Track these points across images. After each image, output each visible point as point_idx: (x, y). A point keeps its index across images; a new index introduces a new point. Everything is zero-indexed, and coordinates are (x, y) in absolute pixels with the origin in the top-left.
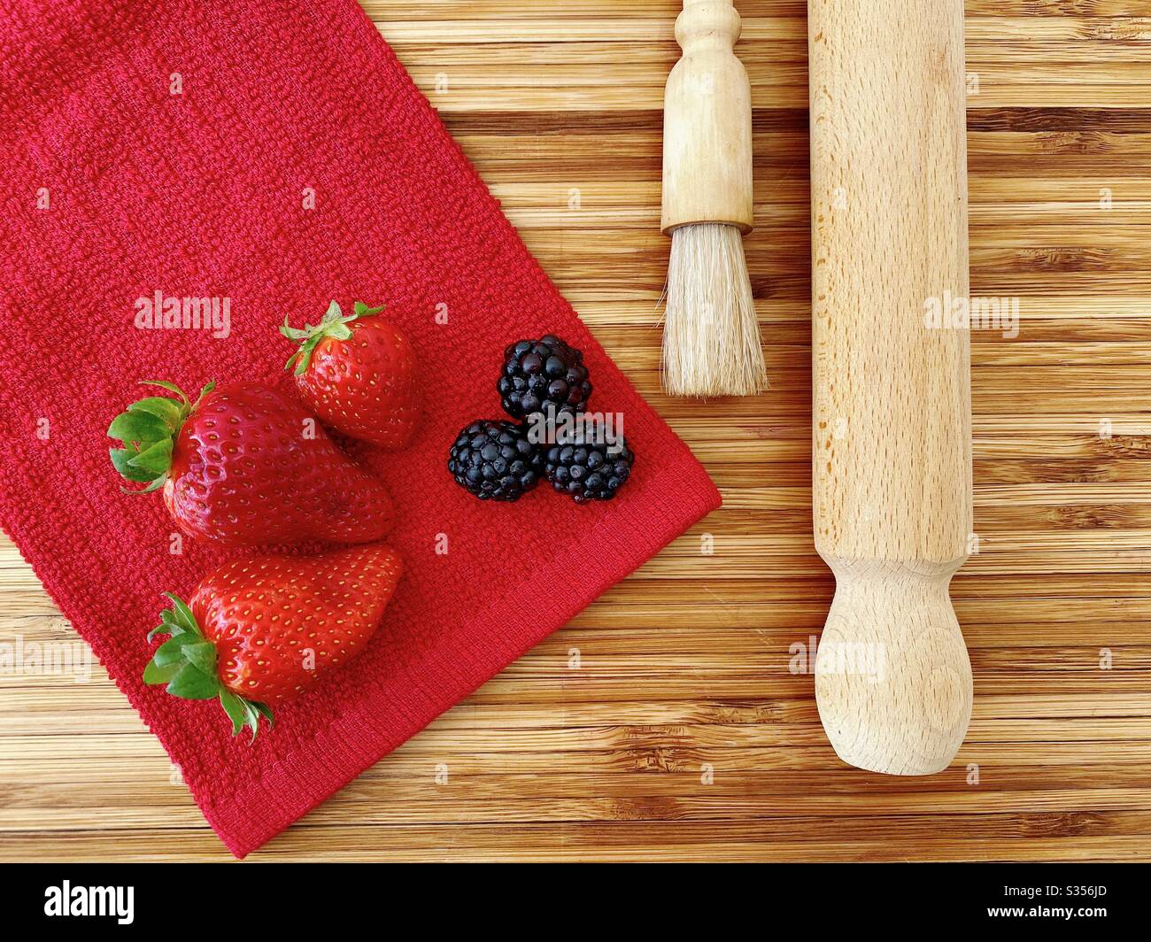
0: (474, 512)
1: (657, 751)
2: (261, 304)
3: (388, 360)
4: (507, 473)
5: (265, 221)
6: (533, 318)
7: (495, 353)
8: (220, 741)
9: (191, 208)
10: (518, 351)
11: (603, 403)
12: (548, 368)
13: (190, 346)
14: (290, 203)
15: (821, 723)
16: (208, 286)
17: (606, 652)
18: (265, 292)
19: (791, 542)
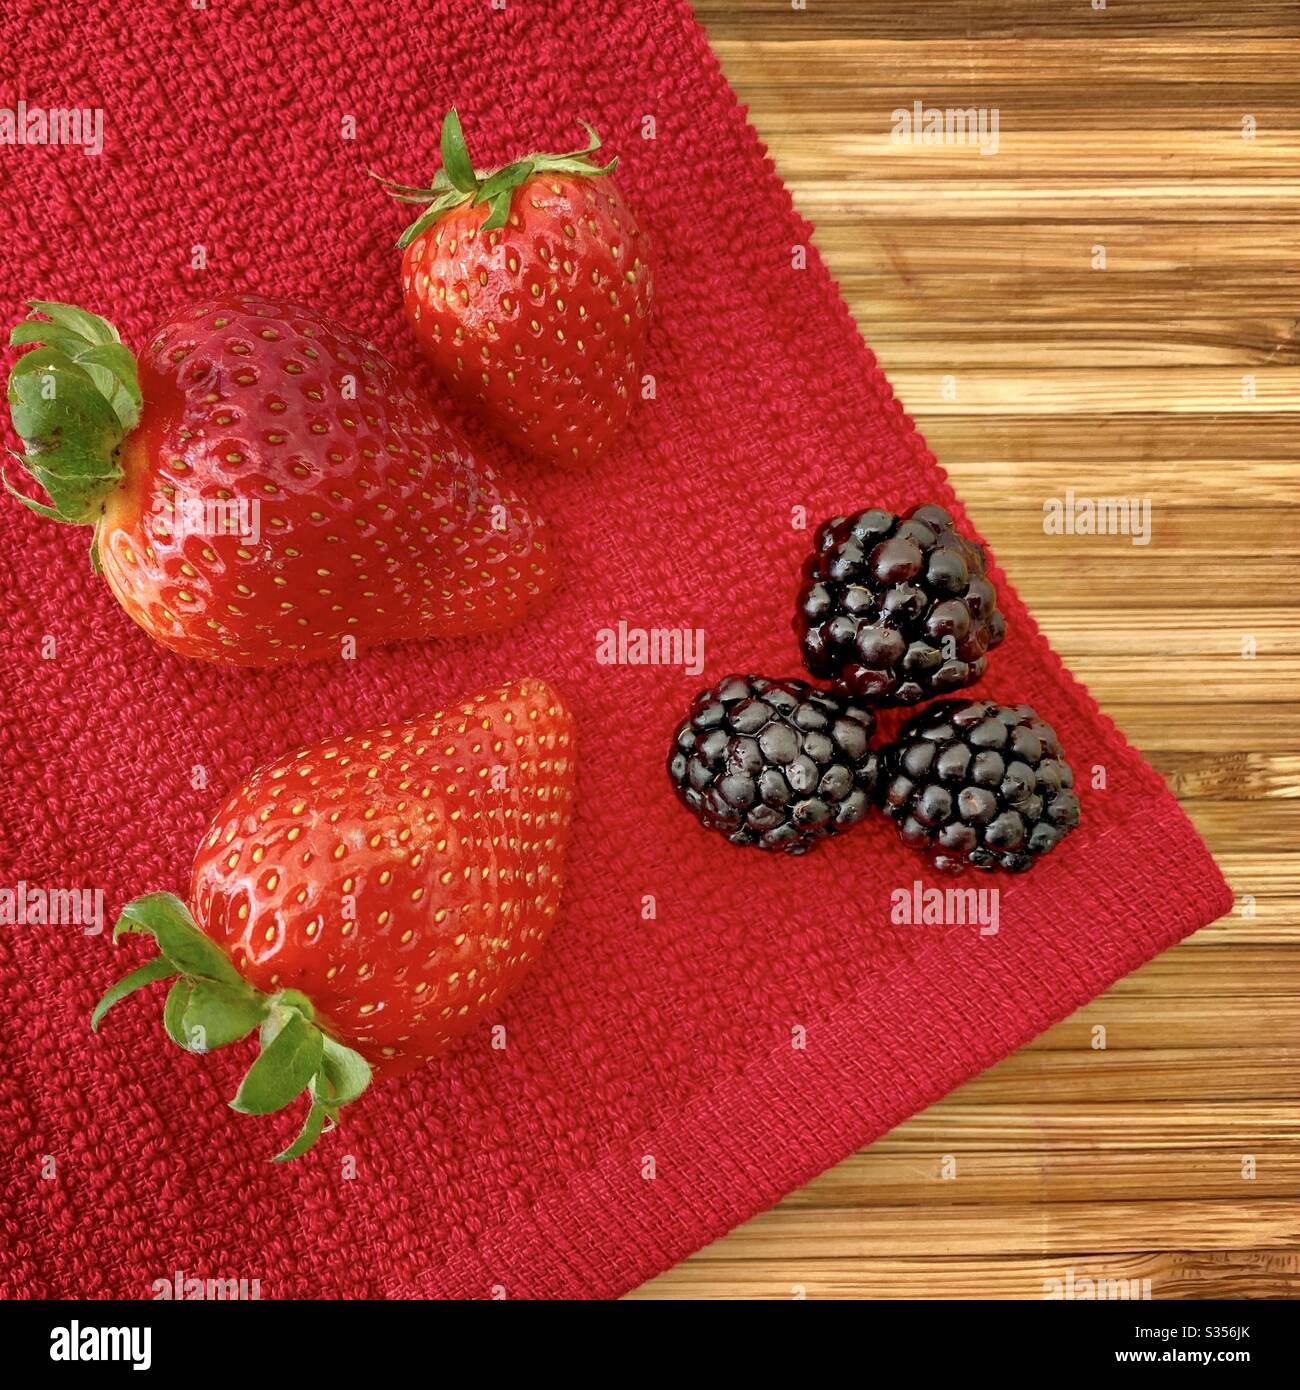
5: (346, 221)
6: (860, 471)
9: (198, 183)
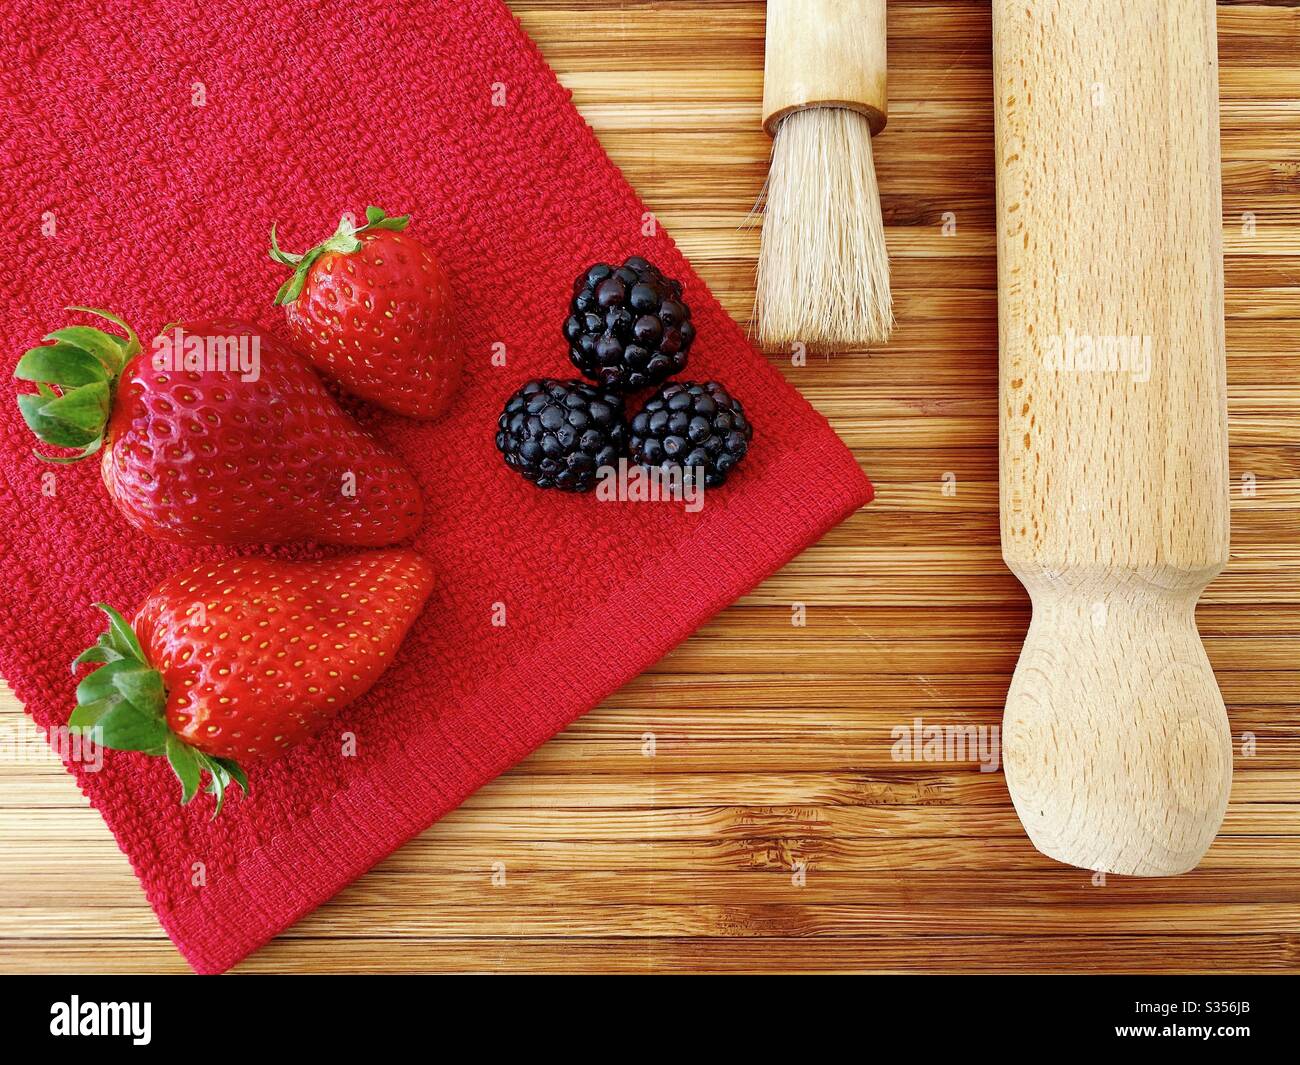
0: (531, 509)
1: (782, 842)
2: (250, 227)
3: (411, 285)
4: (575, 447)
5: (257, 116)
7: (562, 293)
8: (183, 819)
10: (592, 279)
11: (709, 361)
12: (634, 299)
13: (154, 283)
14: (290, 93)
15: (1012, 805)
16: (179, 204)
17: (710, 704)
18: (254, 210)
19: (965, 556)
